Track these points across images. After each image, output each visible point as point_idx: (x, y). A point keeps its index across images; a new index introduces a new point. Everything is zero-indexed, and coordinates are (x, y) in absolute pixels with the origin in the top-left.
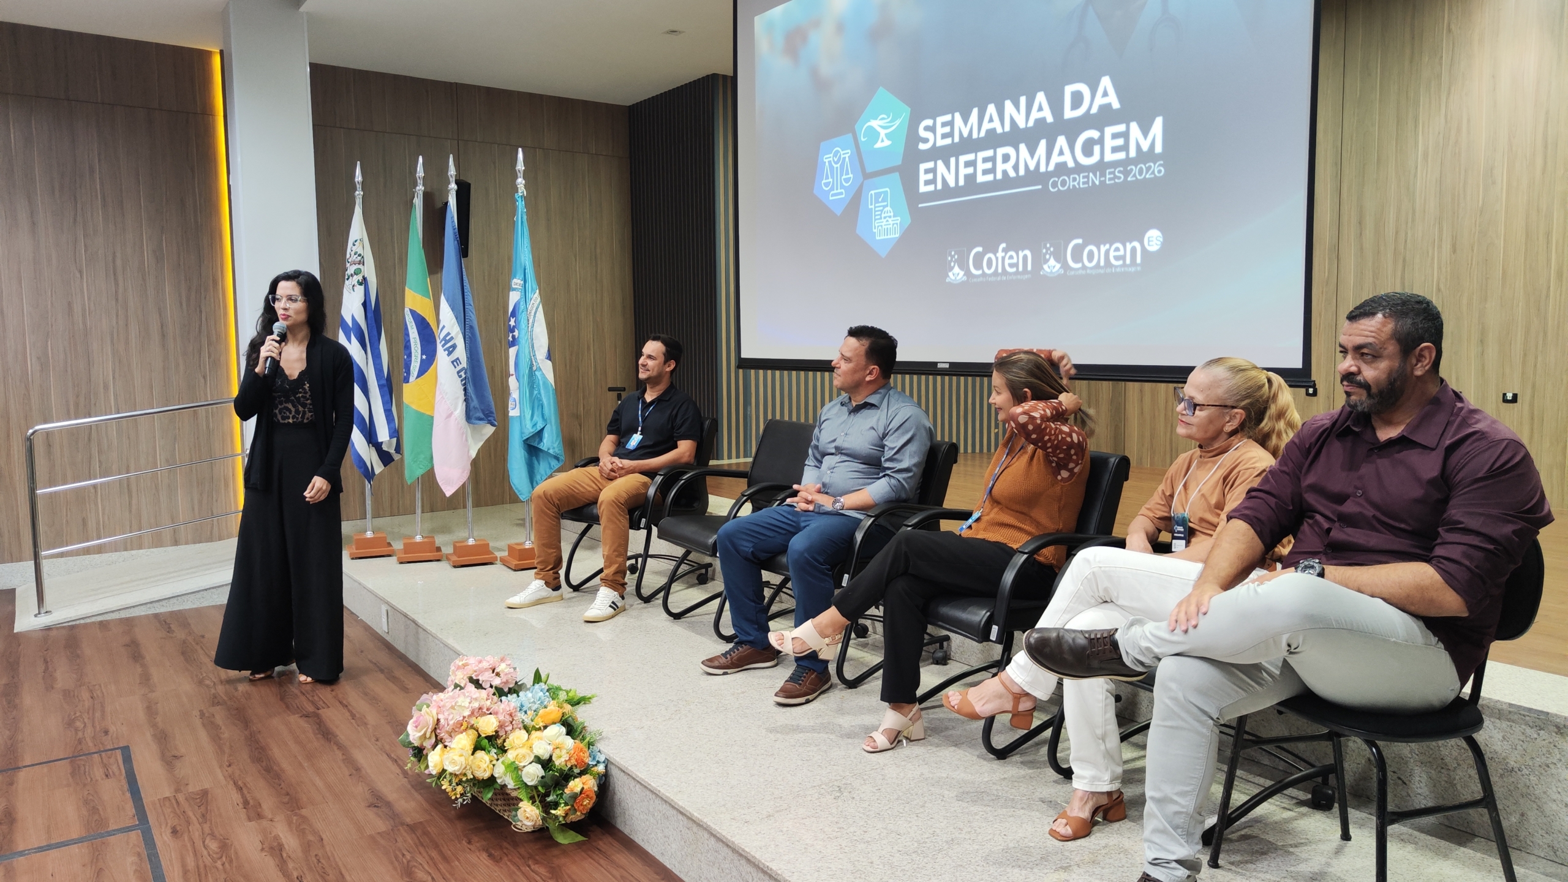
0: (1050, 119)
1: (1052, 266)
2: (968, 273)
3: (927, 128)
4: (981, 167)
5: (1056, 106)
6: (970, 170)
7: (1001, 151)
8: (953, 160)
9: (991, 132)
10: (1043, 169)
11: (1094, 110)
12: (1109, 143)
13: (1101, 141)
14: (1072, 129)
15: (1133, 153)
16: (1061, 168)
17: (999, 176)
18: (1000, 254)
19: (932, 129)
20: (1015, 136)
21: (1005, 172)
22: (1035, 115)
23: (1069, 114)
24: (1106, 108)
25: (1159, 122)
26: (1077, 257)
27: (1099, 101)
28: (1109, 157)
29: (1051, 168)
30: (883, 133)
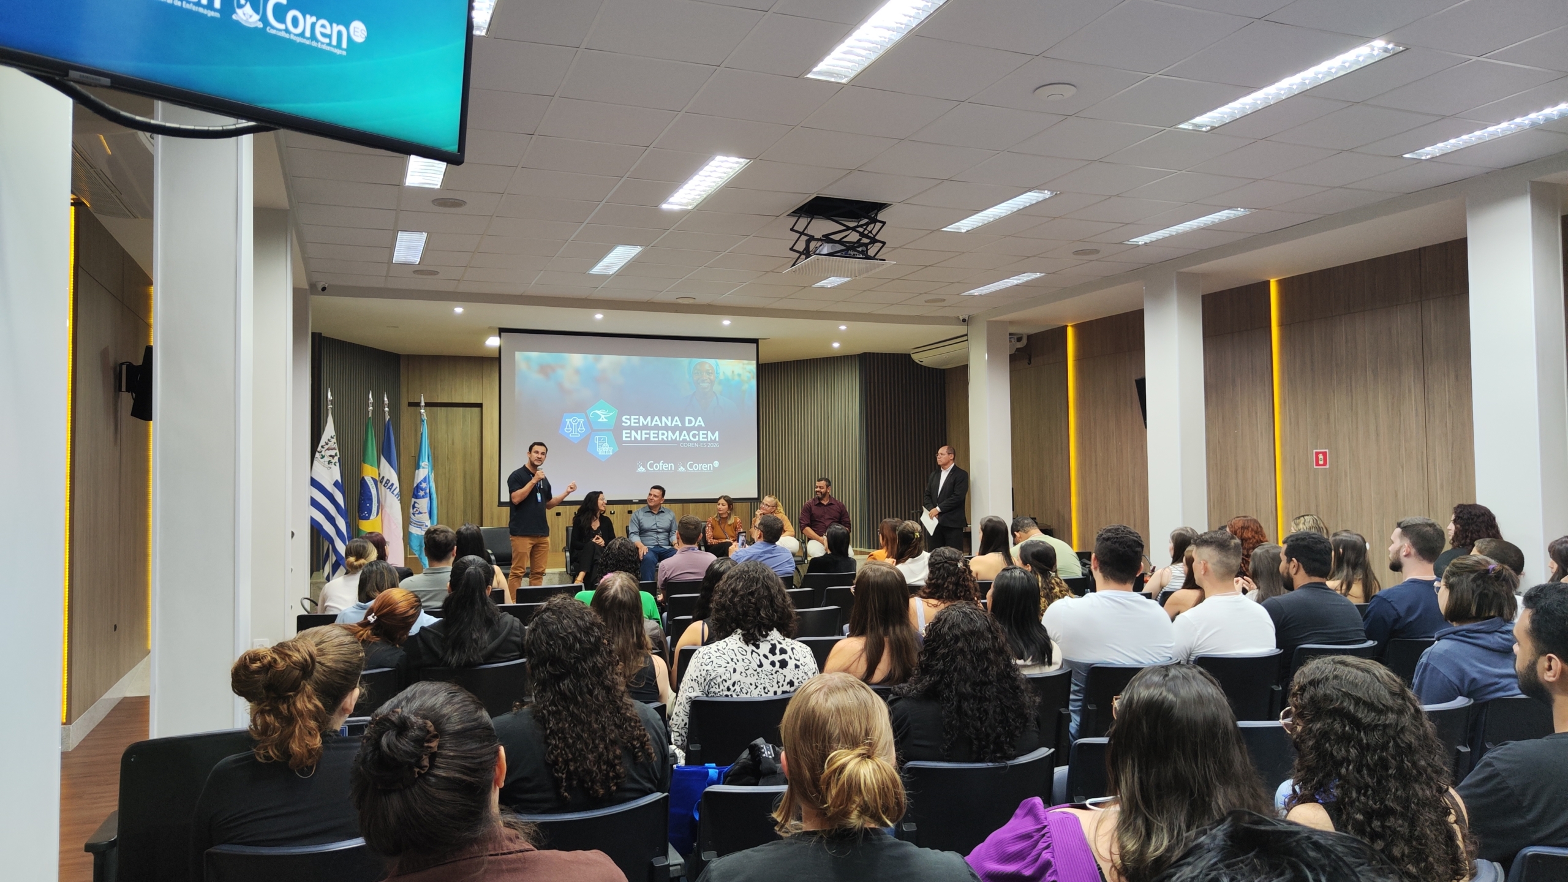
0: (680, 425)
1: (682, 469)
2: (647, 469)
3: (626, 419)
4: (652, 435)
5: (683, 421)
6: (648, 436)
7: (661, 432)
8: (639, 432)
9: (656, 425)
10: (678, 439)
11: (696, 425)
12: (701, 436)
13: (699, 435)
14: (689, 430)
15: (709, 440)
16: (685, 441)
17: (660, 439)
18: (661, 464)
19: (630, 419)
20: (666, 428)
21: (662, 439)
22: (674, 423)
23: (687, 425)
24: (700, 426)
25: (717, 433)
26: (691, 466)
27: (697, 423)
28: (701, 439)
29: (681, 439)
30: (603, 416)
